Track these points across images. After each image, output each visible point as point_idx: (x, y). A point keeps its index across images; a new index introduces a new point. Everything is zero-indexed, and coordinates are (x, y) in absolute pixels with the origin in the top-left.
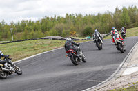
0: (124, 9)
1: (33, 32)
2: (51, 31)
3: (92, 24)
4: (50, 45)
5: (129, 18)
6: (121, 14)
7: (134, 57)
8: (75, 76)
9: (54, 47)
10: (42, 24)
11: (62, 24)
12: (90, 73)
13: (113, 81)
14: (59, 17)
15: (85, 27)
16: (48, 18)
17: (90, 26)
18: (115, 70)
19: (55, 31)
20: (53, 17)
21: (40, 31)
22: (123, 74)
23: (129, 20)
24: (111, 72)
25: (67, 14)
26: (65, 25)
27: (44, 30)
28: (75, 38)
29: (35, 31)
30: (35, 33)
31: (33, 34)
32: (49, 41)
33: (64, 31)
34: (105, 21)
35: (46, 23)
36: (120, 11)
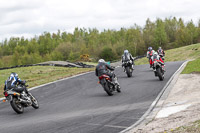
0: (158, 21)
1: (26, 55)
2: (53, 54)
3: (113, 43)
4: (51, 75)
5: (165, 34)
6: (155, 30)
7: (173, 92)
8: (87, 119)
9: (57, 77)
10: (39, 43)
11: (69, 43)
12: (109, 115)
13: (142, 126)
14: (64, 34)
15: (103, 48)
16: (48, 35)
17: (110, 46)
18: (146, 110)
19: (59, 54)
20: (56, 33)
21: (37, 54)
22: (157, 117)
23: (166, 38)
24: (140, 113)
25: (76, 29)
26: (74, 45)
27: (42, 52)
28: (88, 63)
29: (29, 53)
30: (29, 57)
31: (26, 59)
32: (50, 69)
33: (71, 54)
34: (131, 39)
35: (46, 42)
36: (153, 24)
